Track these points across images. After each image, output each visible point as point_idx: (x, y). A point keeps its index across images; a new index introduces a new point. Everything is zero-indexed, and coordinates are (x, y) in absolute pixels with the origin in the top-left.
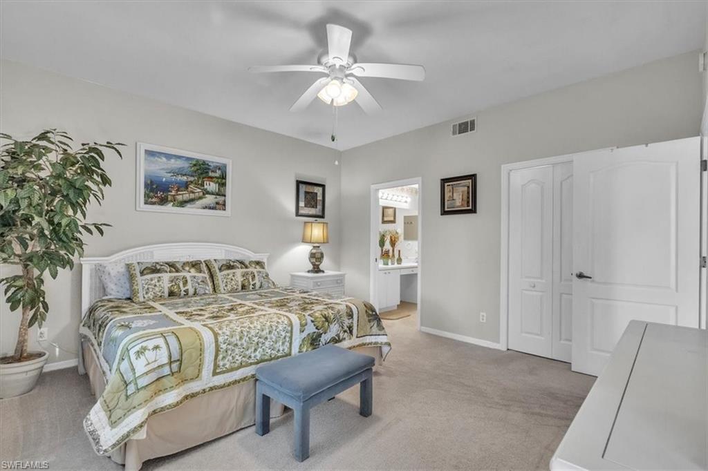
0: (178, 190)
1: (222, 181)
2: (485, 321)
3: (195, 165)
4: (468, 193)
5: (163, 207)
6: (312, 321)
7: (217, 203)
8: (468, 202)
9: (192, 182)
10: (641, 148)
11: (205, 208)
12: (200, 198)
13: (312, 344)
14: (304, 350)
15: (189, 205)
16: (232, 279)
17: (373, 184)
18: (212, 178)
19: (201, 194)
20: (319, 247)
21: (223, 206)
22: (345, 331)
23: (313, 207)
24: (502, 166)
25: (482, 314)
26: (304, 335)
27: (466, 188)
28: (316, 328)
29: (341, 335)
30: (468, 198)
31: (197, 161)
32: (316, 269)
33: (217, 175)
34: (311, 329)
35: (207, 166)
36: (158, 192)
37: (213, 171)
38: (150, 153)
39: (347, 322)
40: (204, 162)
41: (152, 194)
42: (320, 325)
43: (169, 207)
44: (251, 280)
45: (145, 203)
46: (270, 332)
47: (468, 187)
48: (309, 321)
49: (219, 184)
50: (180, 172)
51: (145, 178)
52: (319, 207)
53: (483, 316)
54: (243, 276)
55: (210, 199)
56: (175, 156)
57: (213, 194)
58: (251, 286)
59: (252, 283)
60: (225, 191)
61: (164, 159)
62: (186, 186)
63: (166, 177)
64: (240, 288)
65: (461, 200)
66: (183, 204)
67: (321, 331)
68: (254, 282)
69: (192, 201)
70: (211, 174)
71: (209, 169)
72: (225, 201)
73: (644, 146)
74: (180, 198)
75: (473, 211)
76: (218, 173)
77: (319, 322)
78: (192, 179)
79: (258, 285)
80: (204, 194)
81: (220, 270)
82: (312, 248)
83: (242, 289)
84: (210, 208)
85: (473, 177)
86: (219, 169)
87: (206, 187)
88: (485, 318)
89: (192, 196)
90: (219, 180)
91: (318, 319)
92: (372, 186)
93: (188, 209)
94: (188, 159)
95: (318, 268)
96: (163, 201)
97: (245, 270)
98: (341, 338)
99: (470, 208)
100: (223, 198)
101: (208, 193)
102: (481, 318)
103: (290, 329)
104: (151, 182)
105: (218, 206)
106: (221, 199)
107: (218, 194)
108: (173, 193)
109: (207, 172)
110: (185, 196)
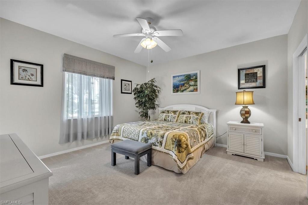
0: (181, 87)
1: (196, 80)
3: (186, 77)
5: (177, 93)
6: (146, 133)
7: (194, 89)
9: (185, 83)
11: (190, 91)
12: (188, 88)
13: (145, 141)
14: (142, 142)
15: (185, 91)
18: (192, 80)
19: (188, 86)
21: (196, 90)
22: (158, 143)
23: (252, 82)
26: (143, 136)
28: (147, 136)
29: (156, 143)
31: (187, 75)
33: (194, 78)
34: (145, 135)
35: (190, 76)
36: (176, 88)
37: (192, 77)
38: (174, 77)
39: (160, 139)
40: (189, 74)
41: (175, 89)
42: (149, 135)
43: (179, 93)
44: (189, 119)
45: (173, 92)
46: (134, 131)
48: (145, 132)
49: (195, 82)
50: (182, 81)
51: (173, 85)
52: (260, 81)
54: (186, 117)
55: (192, 88)
56: (180, 76)
57: (193, 86)
58: (189, 122)
60: (197, 84)
61: (177, 78)
62: (184, 84)
63: (178, 83)
64: (184, 122)
66: (183, 91)
67: (148, 138)
69: (186, 89)
70: (192, 78)
71: (191, 77)
72: (197, 88)
74: (182, 89)
76: (194, 77)
77: (148, 134)
78: (185, 82)
79: (191, 122)
80: (189, 86)
82: (242, 108)
83: (185, 122)
84: (192, 91)
86: (195, 75)
87: (190, 84)
89: (186, 88)
90: (195, 80)
91: (148, 133)
92: (293, 55)
93: (184, 93)
94: (184, 75)
96: (177, 91)
98: (156, 145)
100: (196, 87)
101: (191, 86)
103: (139, 132)
104: (175, 86)
105: (194, 90)
106: (195, 87)
107: (194, 85)
108: (180, 88)
109: (190, 78)
110: (183, 88)
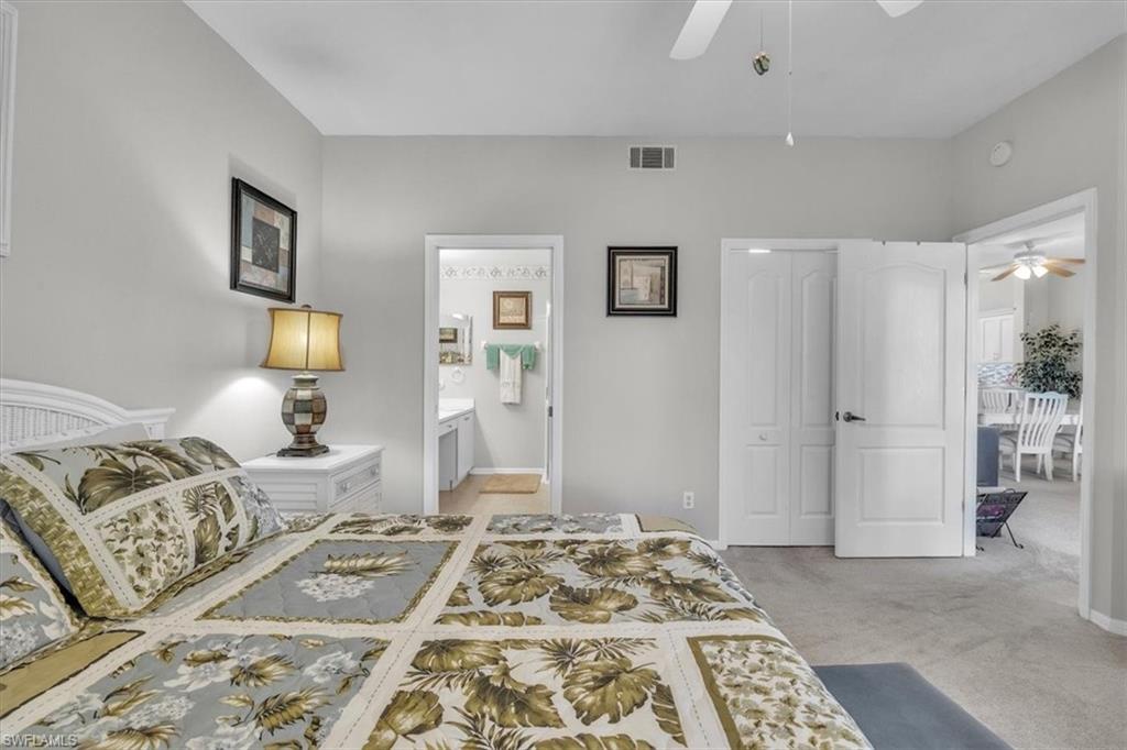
2: (692, 506)
4: (662, 279)
8: (662, 296)
10: (909, 247)
16: (160, 534)
17: (429, 234)
20: (313, 381)
23: (269, 268)
24: (723, 240)
25: (686, 494)
27: (658, 271)
30: (663, 288)
32: (305, 445)
47: (663, 268)
52: (284, 270)
53: (689, 498)
59: (225, 528)
64: (191, 562)
65: (648, 291)
68: (233, 524)
73: (915, 243)
75: (672, 311)
81: (82, 499)
82: (292, 385)
85: (672, 252)
88: (691, 501)
92: (428, 237)
95: (312, 441)
97: (191, 483)
99: (666, 306)
102: (685, 501)
